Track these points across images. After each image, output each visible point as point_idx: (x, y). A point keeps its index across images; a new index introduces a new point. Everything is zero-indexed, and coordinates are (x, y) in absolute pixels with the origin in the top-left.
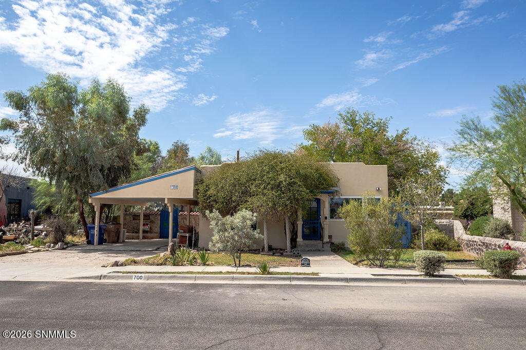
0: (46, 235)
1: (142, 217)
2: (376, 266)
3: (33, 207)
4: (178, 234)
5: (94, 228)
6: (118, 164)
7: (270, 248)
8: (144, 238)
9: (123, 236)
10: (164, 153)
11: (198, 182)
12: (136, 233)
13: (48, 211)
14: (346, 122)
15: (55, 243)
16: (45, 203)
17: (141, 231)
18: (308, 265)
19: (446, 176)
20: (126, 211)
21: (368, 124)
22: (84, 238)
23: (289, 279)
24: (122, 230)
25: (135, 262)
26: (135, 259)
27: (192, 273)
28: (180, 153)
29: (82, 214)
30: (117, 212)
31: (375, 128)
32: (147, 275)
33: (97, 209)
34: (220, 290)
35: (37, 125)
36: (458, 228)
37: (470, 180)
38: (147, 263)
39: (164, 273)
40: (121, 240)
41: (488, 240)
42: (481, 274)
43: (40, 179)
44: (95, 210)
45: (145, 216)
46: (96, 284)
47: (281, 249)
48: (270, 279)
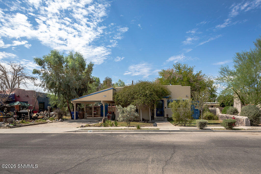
0: (55, 116)
1: (93, 108)
2: (183, 126)
3: (49, 105)
4: (107, 115)
5: (74, 113)
6: (82, 87)
7: (143, 120)
8: (94, 116)
9: (86, 116)
10: (102, 82)
11: (114, 94)
12: (91, 115)
13: (55, 107)
14: (176, 68)
15: (59, 119)
16: (54, 103)
17: (93, 114)
18: (156, 126)
19: (216, 90)
20: (87, 106)
21: (185, 69)
22: (70, 117)
23: (148, 131)
24: (85, 114)
25: (90, 126)
26: (90, 124)
27: (111, 129)
28: (108, 82)
29: (69, 107)
30: (83, 106)
31: (188, 71)
32: (94, 130)
33: (75, 105)
34: (121, 135)
35: (48, 72)
36: (218, 111)
37: (223, 92)
38: (94, 126)
39: (100, 129)
40: (85, 117)
41: (228, 115)
42: (221, 128)
43: (51, 94)
44: (74, 106)
45: (94, 108)
46: (74, 134)
47: (148, 120)
48: (140, 131)
